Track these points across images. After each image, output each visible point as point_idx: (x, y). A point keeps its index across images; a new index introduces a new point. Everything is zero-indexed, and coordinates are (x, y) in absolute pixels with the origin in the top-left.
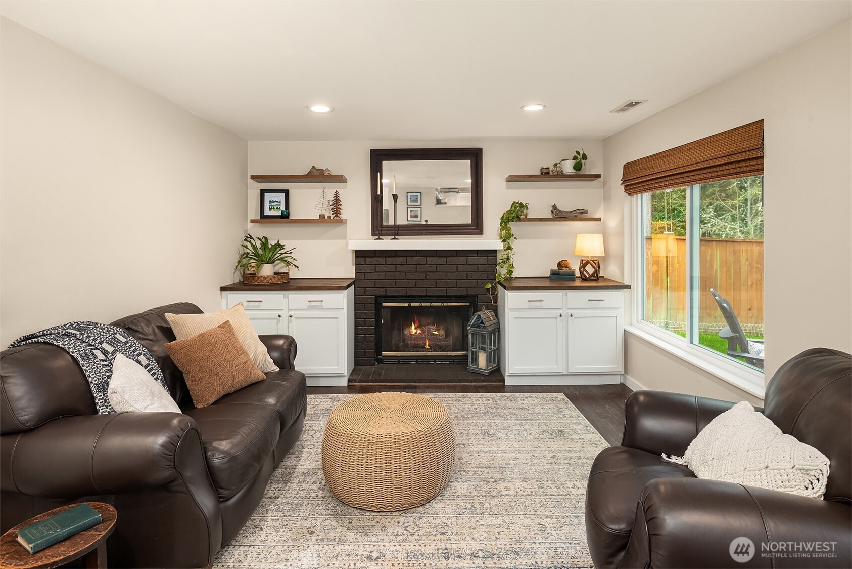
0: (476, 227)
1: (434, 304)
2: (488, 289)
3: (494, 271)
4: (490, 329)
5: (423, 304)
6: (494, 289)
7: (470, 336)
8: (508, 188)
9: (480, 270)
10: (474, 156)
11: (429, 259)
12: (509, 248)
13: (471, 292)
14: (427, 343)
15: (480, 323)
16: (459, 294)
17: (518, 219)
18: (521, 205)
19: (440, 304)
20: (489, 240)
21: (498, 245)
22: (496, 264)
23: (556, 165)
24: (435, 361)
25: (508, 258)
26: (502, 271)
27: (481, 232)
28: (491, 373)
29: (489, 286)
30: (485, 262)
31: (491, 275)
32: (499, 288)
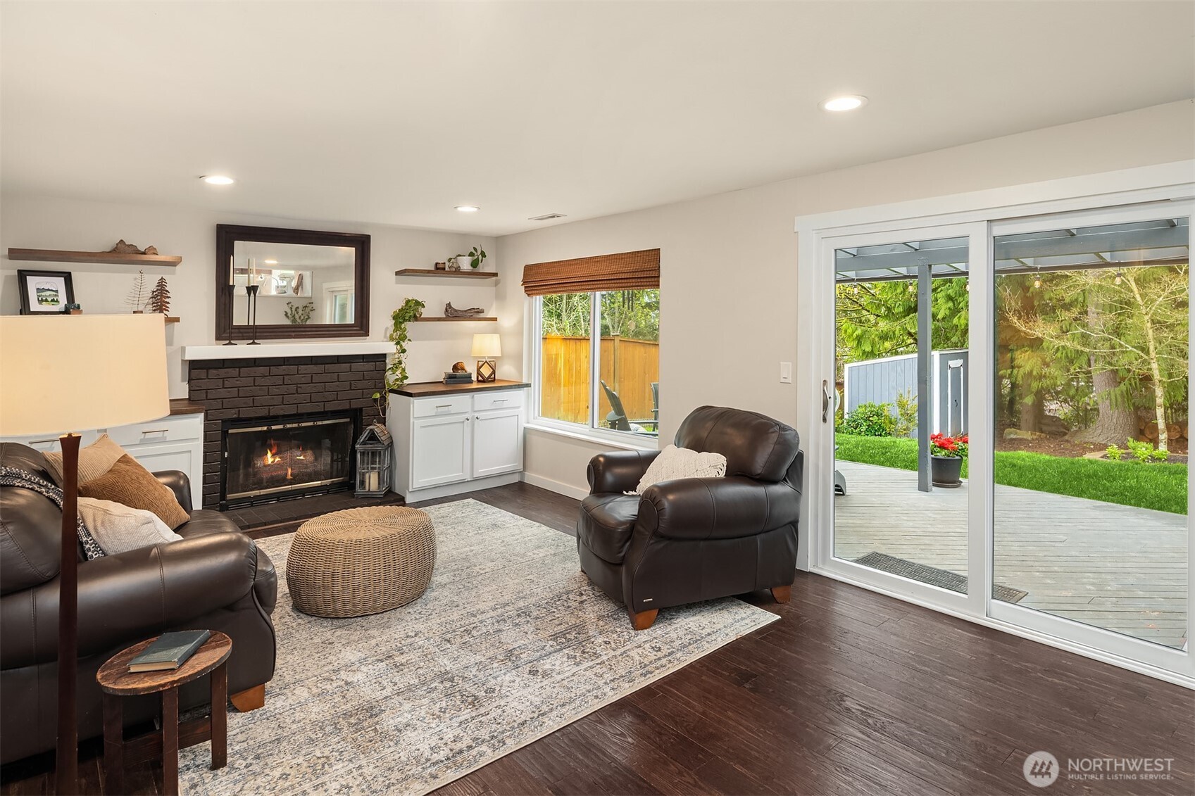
0: (361, 327)
1: (304, 424)
2: (376, 400)
3: (383, 378)
4: (386, 444)
5: (289, 426)
6: (384, 398)
7: (359, 456)
8: (397, 283)
9: (366, 377)
10: (361, 244)
11: (300, 366)
12: (404, 351)
13: (355, 405)
14: (289, 473)
15: (373, 437)
16: (340, 408)
17: (416, 318)
18: (418, 303)
19: (311, 424)
20: (377, 342)
21: (389, 348)
22: (385, 371)
23: (450, 260)
24: (304, 496)
25: (400, 363)
26: (391, 378)
27: (366, 334)
28: (386, 494)
29: (378, 396)
30: (373, 368)
31: (380, 384)
32: (392, 398)
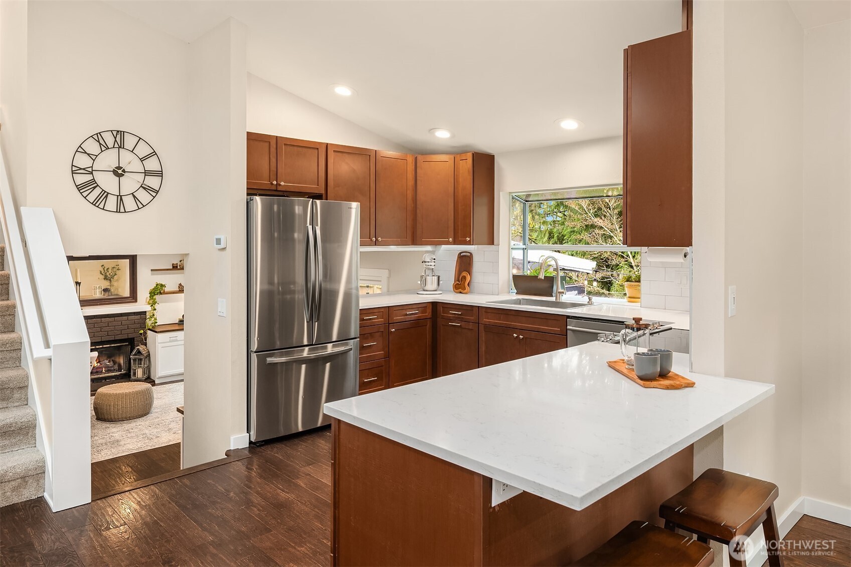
0: (133, 297)
1: (105, 346)
2: (141, 334)
3: (145, 323)
4: (145, 355)
5: (97, 347)
6: (145, 333)
7: (132, 361)
8: (152, 274)
9: (136, 323)
10: (133, 259)
11: (102, 319)
12: (155, 309)
13: (131, 336)
14: (104, 369)
15: (139, 352)
16: (123, 338)
17: (161, 293)
18: (162, 286)
19: (109, 346)
20: (142, 305)
21: (147, 308)
22: (146, 319)
23: (181, 261)
24: (106, 380)
25: (154, 315)
26: (149, 323)
27: (136, 301)
28: (146, 379)
29: (142, 332)
30: (139, 318)
31: (143, 325)
32: (149, 332)
